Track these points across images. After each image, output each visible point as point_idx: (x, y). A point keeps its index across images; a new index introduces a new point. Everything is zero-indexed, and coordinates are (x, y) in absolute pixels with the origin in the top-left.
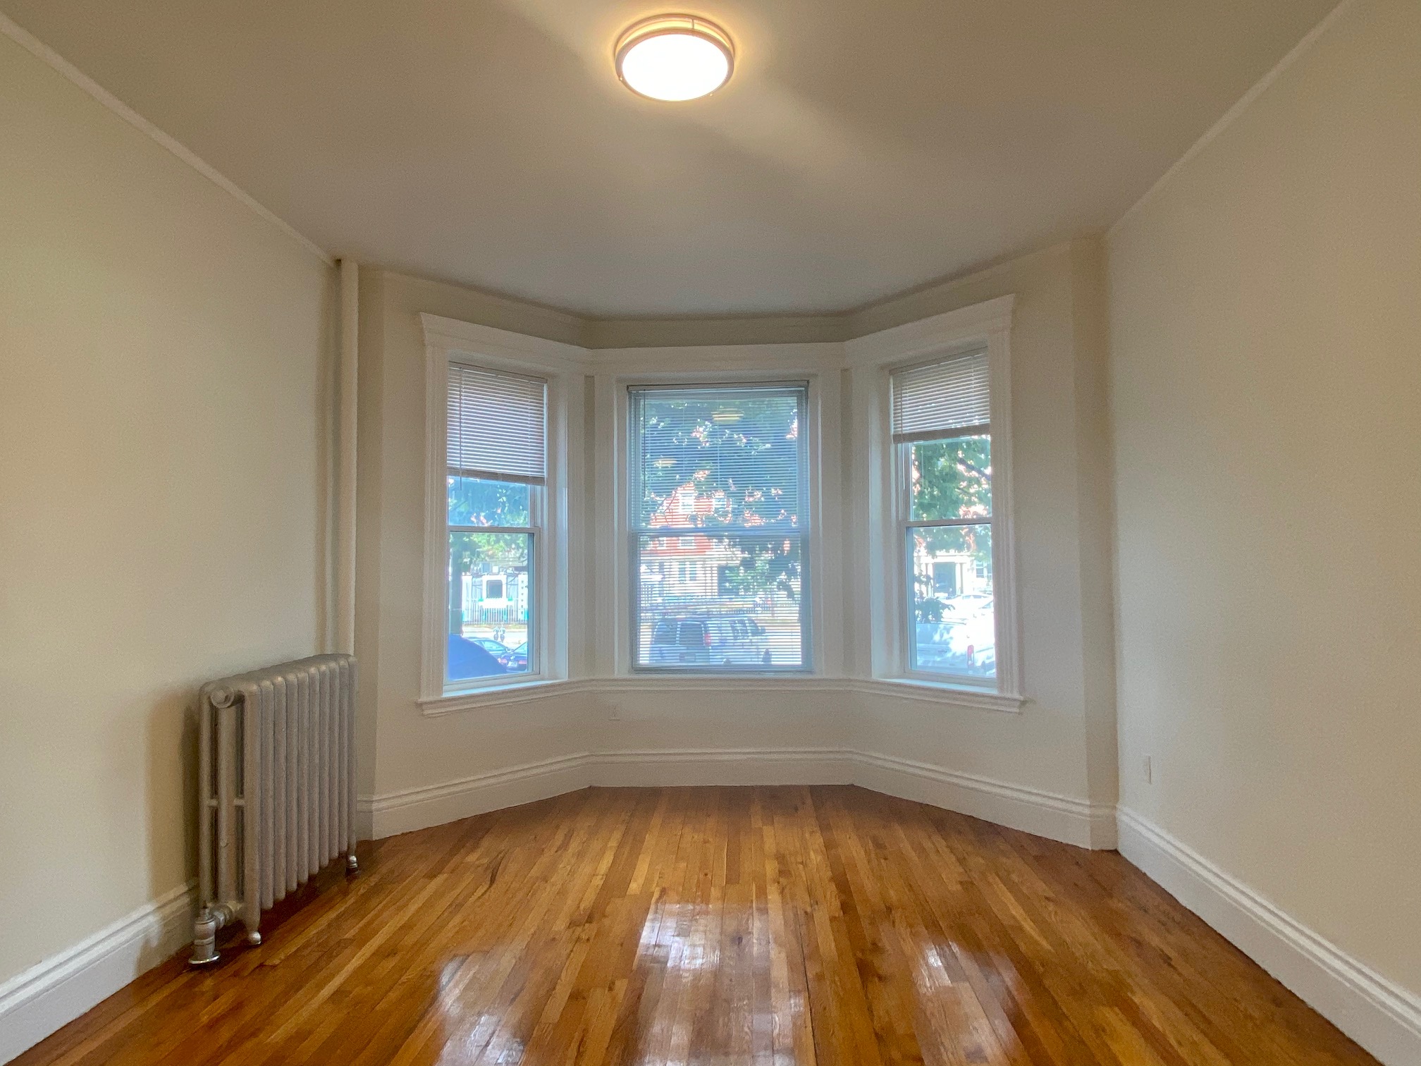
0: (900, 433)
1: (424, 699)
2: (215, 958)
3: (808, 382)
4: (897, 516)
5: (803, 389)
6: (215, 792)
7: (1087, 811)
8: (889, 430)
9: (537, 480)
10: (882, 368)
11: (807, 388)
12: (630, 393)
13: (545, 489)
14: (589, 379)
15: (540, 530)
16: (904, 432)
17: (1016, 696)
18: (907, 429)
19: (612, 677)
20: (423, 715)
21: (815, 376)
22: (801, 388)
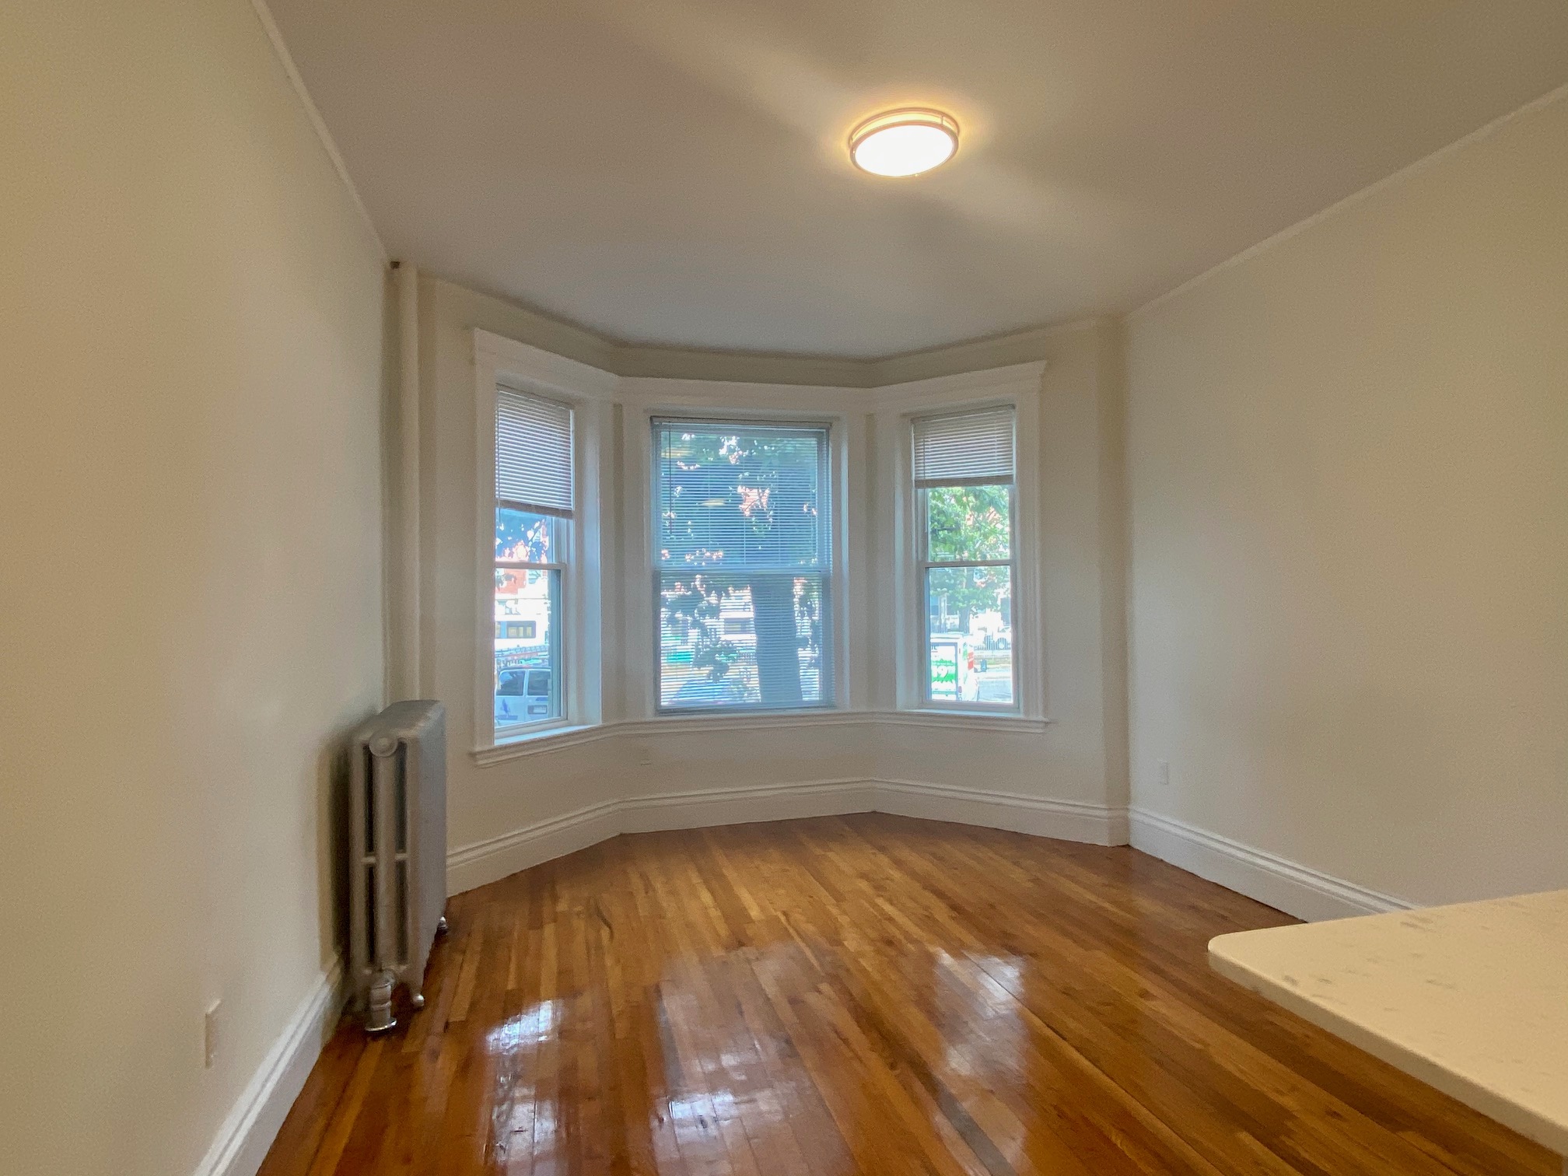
0: (923, 478)
1: (478, 749)
2: (394, 1024)
3: (831, 424)
4: (917, 558)
5: (824, 430)
6: (371, 847)
7: (1104, 813)
8: (911, 475)
9: (566, 513)
10: (904, 415)
11: (828, 430)
12: (653, 426)
13: (572, 523)
14: (618, 407)
15: (566, 567)
16: (927, 478)
17: (1041, 718)
18: (929, 476)
19: (643, 720)
20: (476, 766)
21: (838, 418)
22: (823, 429)
